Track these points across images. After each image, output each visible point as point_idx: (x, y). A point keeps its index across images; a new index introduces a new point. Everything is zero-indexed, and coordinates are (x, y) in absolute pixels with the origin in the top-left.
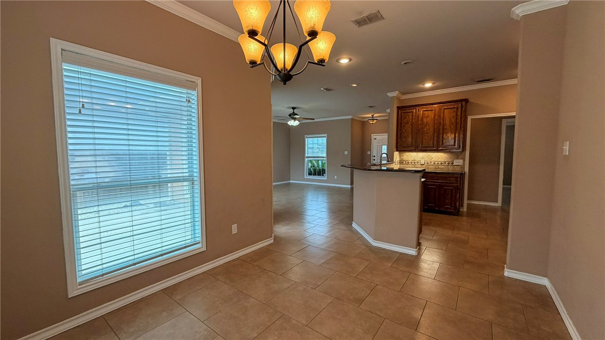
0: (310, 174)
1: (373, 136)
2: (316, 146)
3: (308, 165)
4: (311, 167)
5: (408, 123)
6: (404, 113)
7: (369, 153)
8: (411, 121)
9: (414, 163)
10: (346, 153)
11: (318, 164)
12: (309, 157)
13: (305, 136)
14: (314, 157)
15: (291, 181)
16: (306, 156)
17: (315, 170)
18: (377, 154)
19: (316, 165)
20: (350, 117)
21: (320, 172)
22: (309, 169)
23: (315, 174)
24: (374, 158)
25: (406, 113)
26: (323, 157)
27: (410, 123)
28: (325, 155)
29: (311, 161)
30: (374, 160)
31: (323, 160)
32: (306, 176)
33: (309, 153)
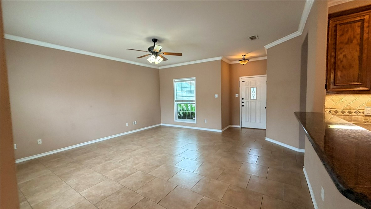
0: (180, 117)
1: (241, 79)
2: (184, 90)
3: (177, 109)
4: (181, 110)
5: (350, 41)
6: (341, 24)
7: (237, 95)
8: (358, 37)
9: (350, 112)
10: (216, 96)
11: (187, 108)
12: (178, 101)
13: (174, 80)
14: (182, 101)
15: (162, 124)
16: (176, 100)
17: (184, 114)
18: (246, 96)
19: (185, 108)
20: (219, 58)
21: (189, 116)
22: (179, 113)
23: (184, 118)
24: (243, 101)
25: (347, 23)
26: (192, 101)
27: (355, 41)
28: (194, 99)
29: (180, 104)
30: (243, 102)
31: (192, 104)
32: (176, 119)
33: (177, 96)
